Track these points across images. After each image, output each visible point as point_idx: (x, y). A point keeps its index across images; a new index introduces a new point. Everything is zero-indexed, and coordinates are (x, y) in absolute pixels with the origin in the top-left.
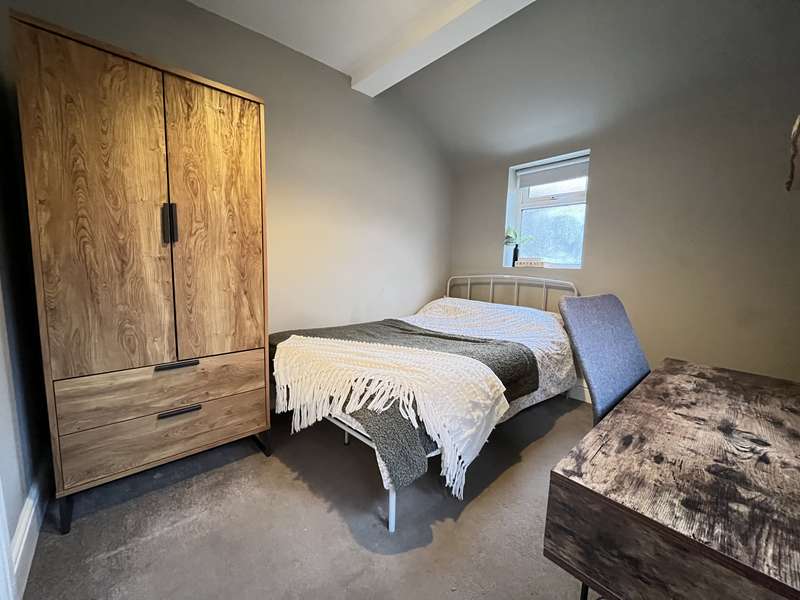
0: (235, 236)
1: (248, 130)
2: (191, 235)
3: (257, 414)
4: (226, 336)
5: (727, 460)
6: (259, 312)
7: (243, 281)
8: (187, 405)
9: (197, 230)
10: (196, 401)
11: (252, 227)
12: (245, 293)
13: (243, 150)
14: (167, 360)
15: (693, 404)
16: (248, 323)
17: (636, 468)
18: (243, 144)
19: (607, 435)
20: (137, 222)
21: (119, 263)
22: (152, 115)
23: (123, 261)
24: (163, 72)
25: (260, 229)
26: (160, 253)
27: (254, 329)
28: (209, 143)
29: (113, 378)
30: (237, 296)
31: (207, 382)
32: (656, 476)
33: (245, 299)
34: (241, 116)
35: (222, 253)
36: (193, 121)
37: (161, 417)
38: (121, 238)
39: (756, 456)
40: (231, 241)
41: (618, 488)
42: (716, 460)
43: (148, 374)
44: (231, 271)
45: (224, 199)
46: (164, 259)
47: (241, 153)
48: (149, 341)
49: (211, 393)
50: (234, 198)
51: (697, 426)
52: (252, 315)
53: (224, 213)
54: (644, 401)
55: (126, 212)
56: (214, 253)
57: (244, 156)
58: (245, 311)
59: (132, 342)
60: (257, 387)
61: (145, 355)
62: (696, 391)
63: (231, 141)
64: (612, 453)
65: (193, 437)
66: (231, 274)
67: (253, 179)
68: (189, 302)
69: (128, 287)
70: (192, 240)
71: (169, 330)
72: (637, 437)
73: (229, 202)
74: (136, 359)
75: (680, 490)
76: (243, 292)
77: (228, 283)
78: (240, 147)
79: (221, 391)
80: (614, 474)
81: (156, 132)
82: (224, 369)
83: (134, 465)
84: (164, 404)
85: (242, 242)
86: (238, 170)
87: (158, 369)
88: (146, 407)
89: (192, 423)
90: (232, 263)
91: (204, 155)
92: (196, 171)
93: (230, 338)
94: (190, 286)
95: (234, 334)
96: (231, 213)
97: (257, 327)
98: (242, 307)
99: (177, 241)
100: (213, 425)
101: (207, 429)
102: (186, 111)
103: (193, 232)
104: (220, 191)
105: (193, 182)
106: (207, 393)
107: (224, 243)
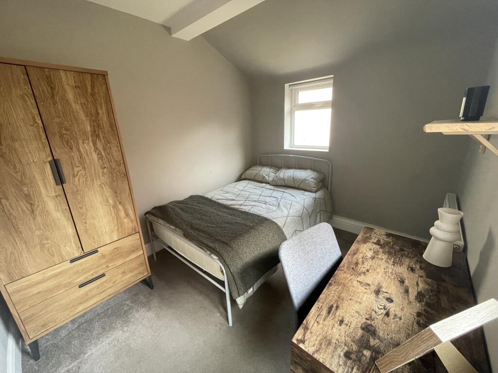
1: (99, 96)
2: (74, 176)
3: (142, 269)
4: (113, 231)
5: (371, 317)
6: (131, 212)
7: (117, 197)
8: (96, 276)
9: (78, 172)
10: (101, 273)
11: (116, 162)
12: (120, 203)
13: (100, 111)
14: (77, 255)
15: (368, 271)
16: (125, 220)
17: (330, 331)
18: (99, 107)
19: (322, 307)
20: (34, 177)
21: (28, 206)
22: (25, 101)
23: (31, 204)
24: (25, 66)
25: (122, 162)
26: (55, 192)
27: (130, 223)
28: (73, 112)
29: (44, 274)
30: (115, 207)
31: (106, 260)
32: (337, 337)
33: (120, 207)
34: (93, 88)
35: (99, 183)
36: (57, 99)
37: (81, 286)
38: (26, 189)
39: (385, 312)
40: (104, 174)
41: (319, 349)
42: (367, 319)
43: (68, 265)
44: (108, 192)
45: (93, 148)
46: (59, 195)
47: (98, 114)
48: (62, 246)
49: (110, 265)
50: (99, 146)
51: (365, 290)
52: (127, 215)
53: (95, 157)
54: (345, 272)
55: (24, 173)
56: (93, 184)
57: (100, 115)
58: (122, 214)
59: (51, 250)
60: (138, 255)
61: (61, 256)
63: (89, 107)
64: (321, 322)
65: (104, 291)
66: (108, 194)
67: (110, 130)
68: (83, 218)
69: (39, 219)
70: (76, 179)
71: (74, 237)
72: (335, 305)
73: (96, 149)
74: (56, 259)
75: (345, 345)
76: (118, 204)
77: (107, 200)
78: (97, 109)
79: (116, 262)
80: (319, 339)
81: (31, 113)
82: (116, 250)
83: (70, 316)
84: (82, 279)
85: (111, 173)
86: (99, 126)
87: (72, 261)
88: (70, 283)
89: (102, 284)
90: (107, 187)
91: (71, 121)
92: (68, 133)
93: (115, 232)
94: (81, 208)
95: (117, 229)
96: (100, 156)
97: (132, 221)
98: (119, 212)
99: (66, 182)
100: (115, 282)
101: (112, 285)
102: (50, 92)
103: (76, 174)
104: (89, 143)
105: (67, 141)
106: (107, 266)
107: (99, 176)
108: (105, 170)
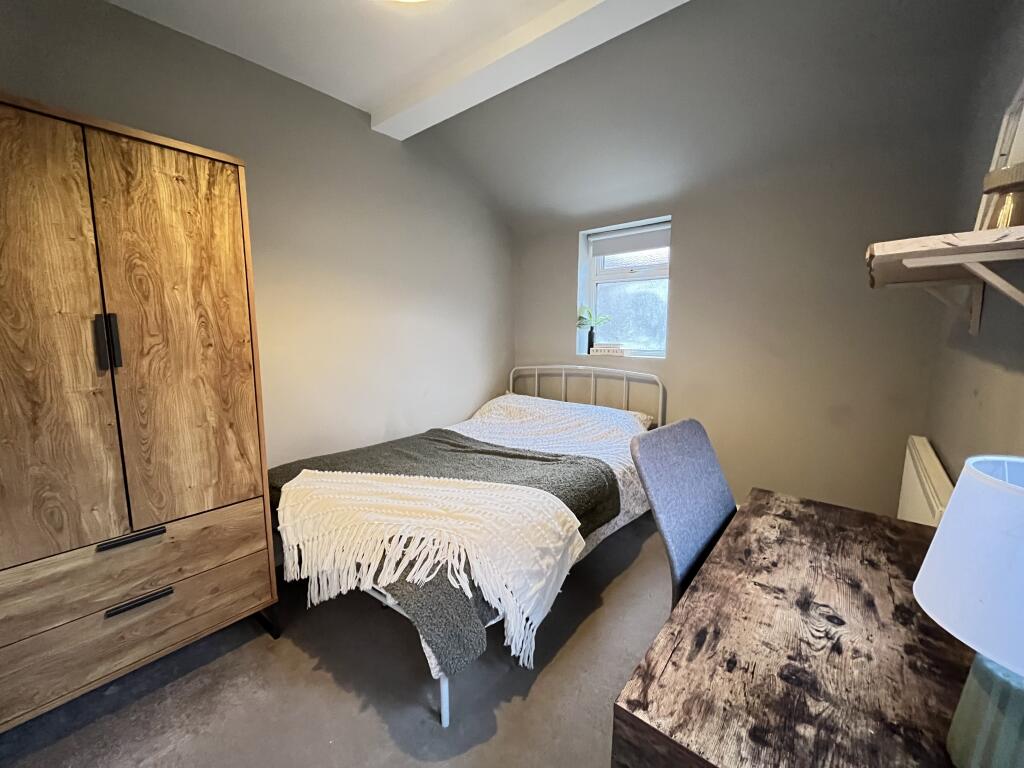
0: (211, 349)
1: (222, 203)
2: (142, 354)
3: (259, 585)
4: (207, 487)
5: (800, 654)
6: (252, 449)
7: (227, 411)
8: (150, 590)
9: (152, 347)
10: (164, 583)
11: (235, 336)
12: (231, 425)
13: (217, 231)
14: (115, 533)
15: (775, 564)
16: (238, 466)
17: (707, 683)
18: (217, 223)
19: (680, 632)
20: (54, 345)
21: (27, 406)
22: (69, 190)
23: (34, 403)
24: (83, 126)
25: (248, 337)
26: (94, 384)
27: (247, 472)
28: (163, 226)
29: (28, 571)
30: (219, 432)
31: (180, 554)
32: (726, 695)
33: (230, 434)
34: (211, 185)
35: (192, 376)
36: (136, 195)
37: (109, 615)
38: (29, 369)
39: (829, 644)
40: (205, 358)
41: (685, 721)
42: (789, 657)
43: (86, 557)
44: (208, 397)
45: (191, 301)
46: (101, 393)
47: (213, 235)
48: (85, 508)
49: (188, 567)
50: (206, 298)
51: (776, 601)
52: (243, 454)
53: (193, 320)
54: (724, 567)
55: (34, 333)
56: (179, 377)
57: (218, 239)
58: (232, 450)
59: (56, 517)
60: (254, 550)
61: (79, 531)
62: (780, 541)
63: (198, 218)
64: (684, 663)
65: (162, 633)
66: (208, 403)
67: (233, 271)
68: (144, 448)
69: (45, 440)
70: (145, 362)
71: (116, 491)
72: (711, 630)
73: (198, 304)
74: (65, 539)
75: (749, 713)
76: (227, 426)
77: (205, 416)
78: (212, 226)
79: (202, 563)
80: (682, 698)
81: (77, 214)
82: (206, 532)
83: (71, 689)
84: (114, 595)
85: (222, 358)
86: (210, 259)
87: (102, 548)
88: (85, 602)
89: (160, 615)
90: (208, 387)
91: (156, 242)
92: (145, 264)
93: (211, 490)
94: (144, 426)
95: (217, 483)
96: (203, 319)
97: (251, 470)
98: (226, 446)
99: (121, 366)
100: (193, 611)
101: (184, 618)
102: (124, 181)
103: (146, 351)
104: (185, 290)
105: (140, 280)
106: (180, 570)
107: (194, 361)
108: (210, 351)
